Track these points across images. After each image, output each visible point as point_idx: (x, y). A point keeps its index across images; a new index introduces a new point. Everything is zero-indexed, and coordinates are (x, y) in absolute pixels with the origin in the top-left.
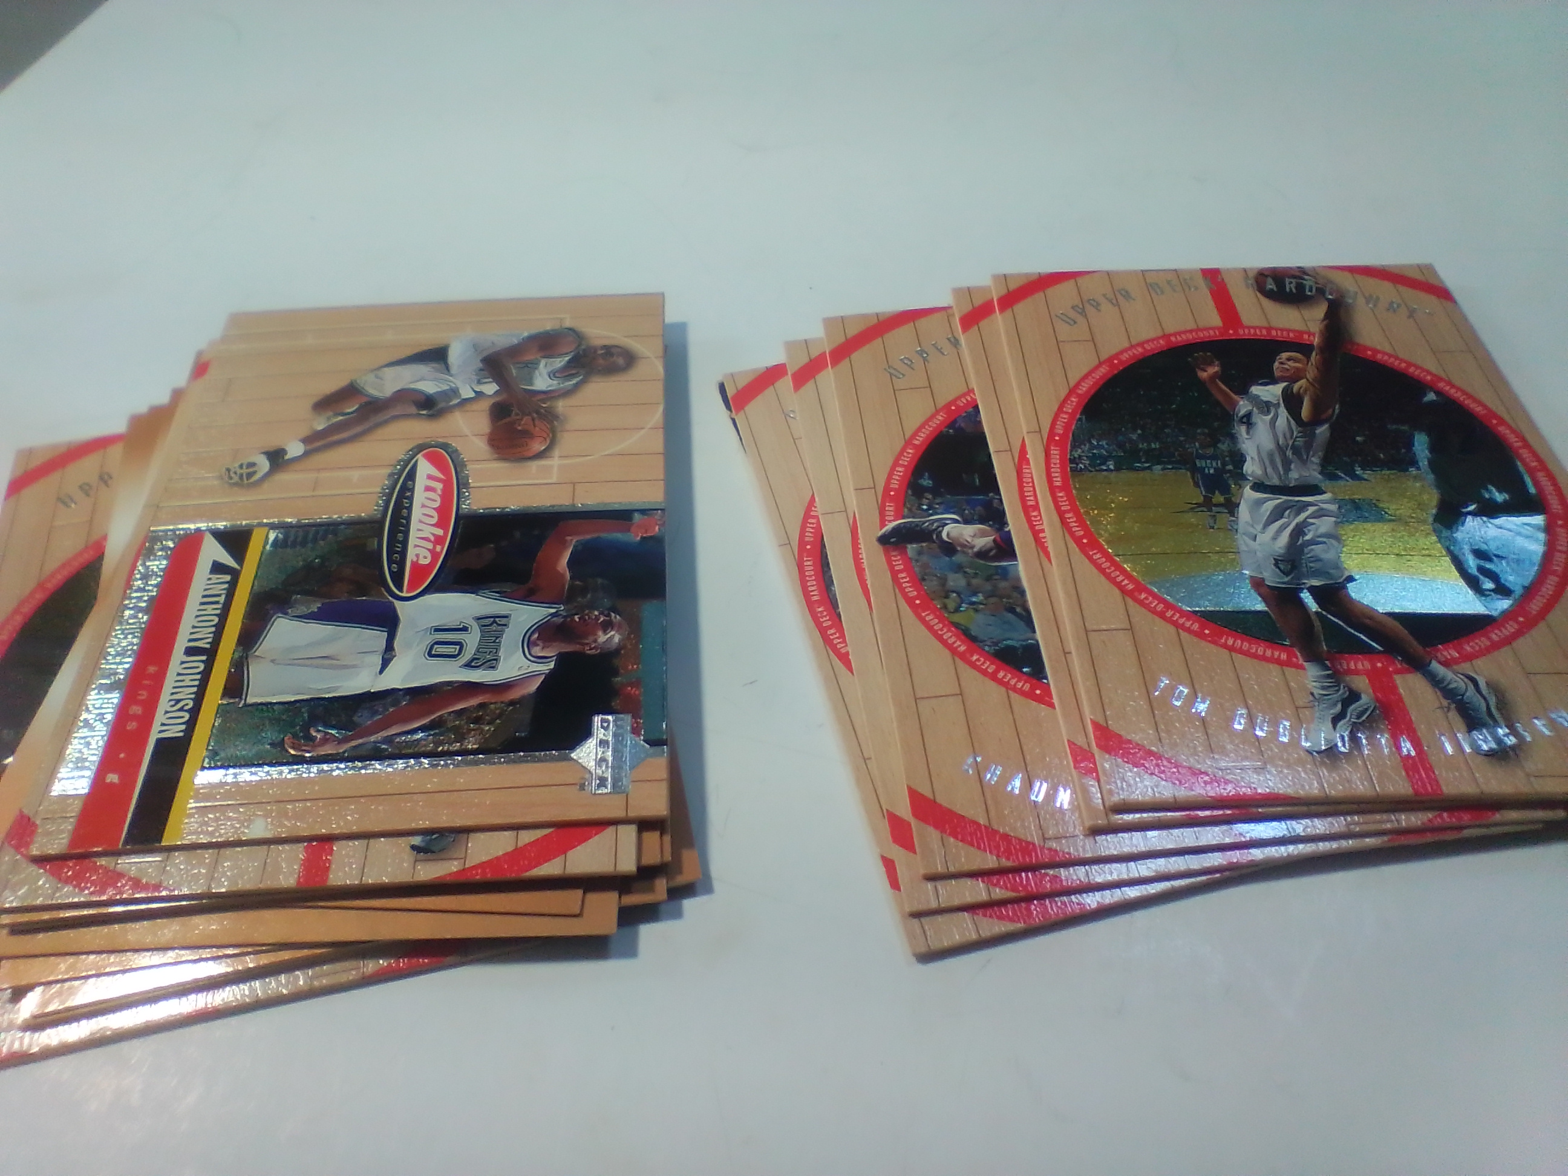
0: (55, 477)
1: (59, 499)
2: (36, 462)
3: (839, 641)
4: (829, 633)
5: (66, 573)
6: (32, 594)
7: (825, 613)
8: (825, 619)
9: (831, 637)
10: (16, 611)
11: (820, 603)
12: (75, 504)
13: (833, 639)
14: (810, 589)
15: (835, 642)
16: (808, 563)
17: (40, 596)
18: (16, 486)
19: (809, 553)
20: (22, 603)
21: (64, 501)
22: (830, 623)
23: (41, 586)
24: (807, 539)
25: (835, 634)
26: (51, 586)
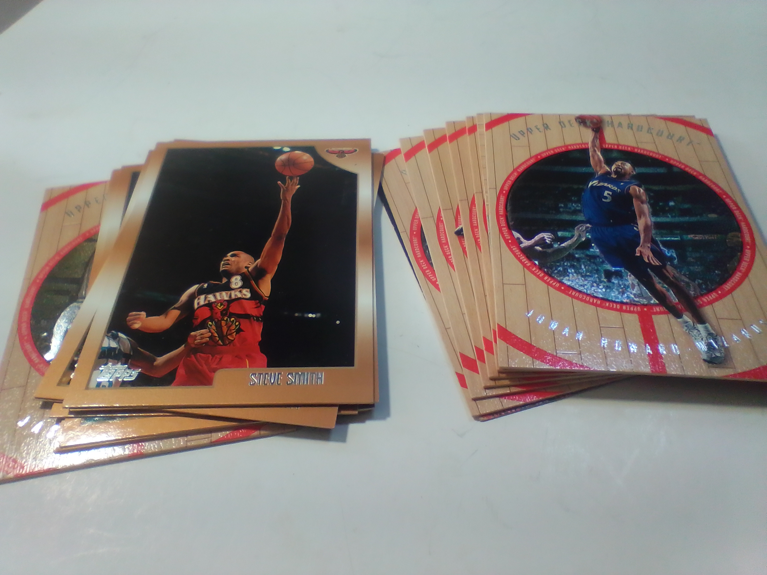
0: (63, 203)
1: (66, 213)
2: (55, 195)
3: (431, 275)
4: (426, 272)
5: (69, 248)
6: (54, 257)
7: (424, 263)
8: (424, 266)
9: (428, 274)
10: (47, 265)
11: (421, 258)
12: (73, 215)
13: (429, 275)
14: (416, 252)
15: (429, 276)
16: (415, 240)
17: (58, 258)
18: (46, 206)
19: (416, 236)
20: (49, 262)
21: (68, 213)
22: (426, 267)
23: (58, 253)
24: (414, 229)
25: (429, 272)
26: (62, 253)
